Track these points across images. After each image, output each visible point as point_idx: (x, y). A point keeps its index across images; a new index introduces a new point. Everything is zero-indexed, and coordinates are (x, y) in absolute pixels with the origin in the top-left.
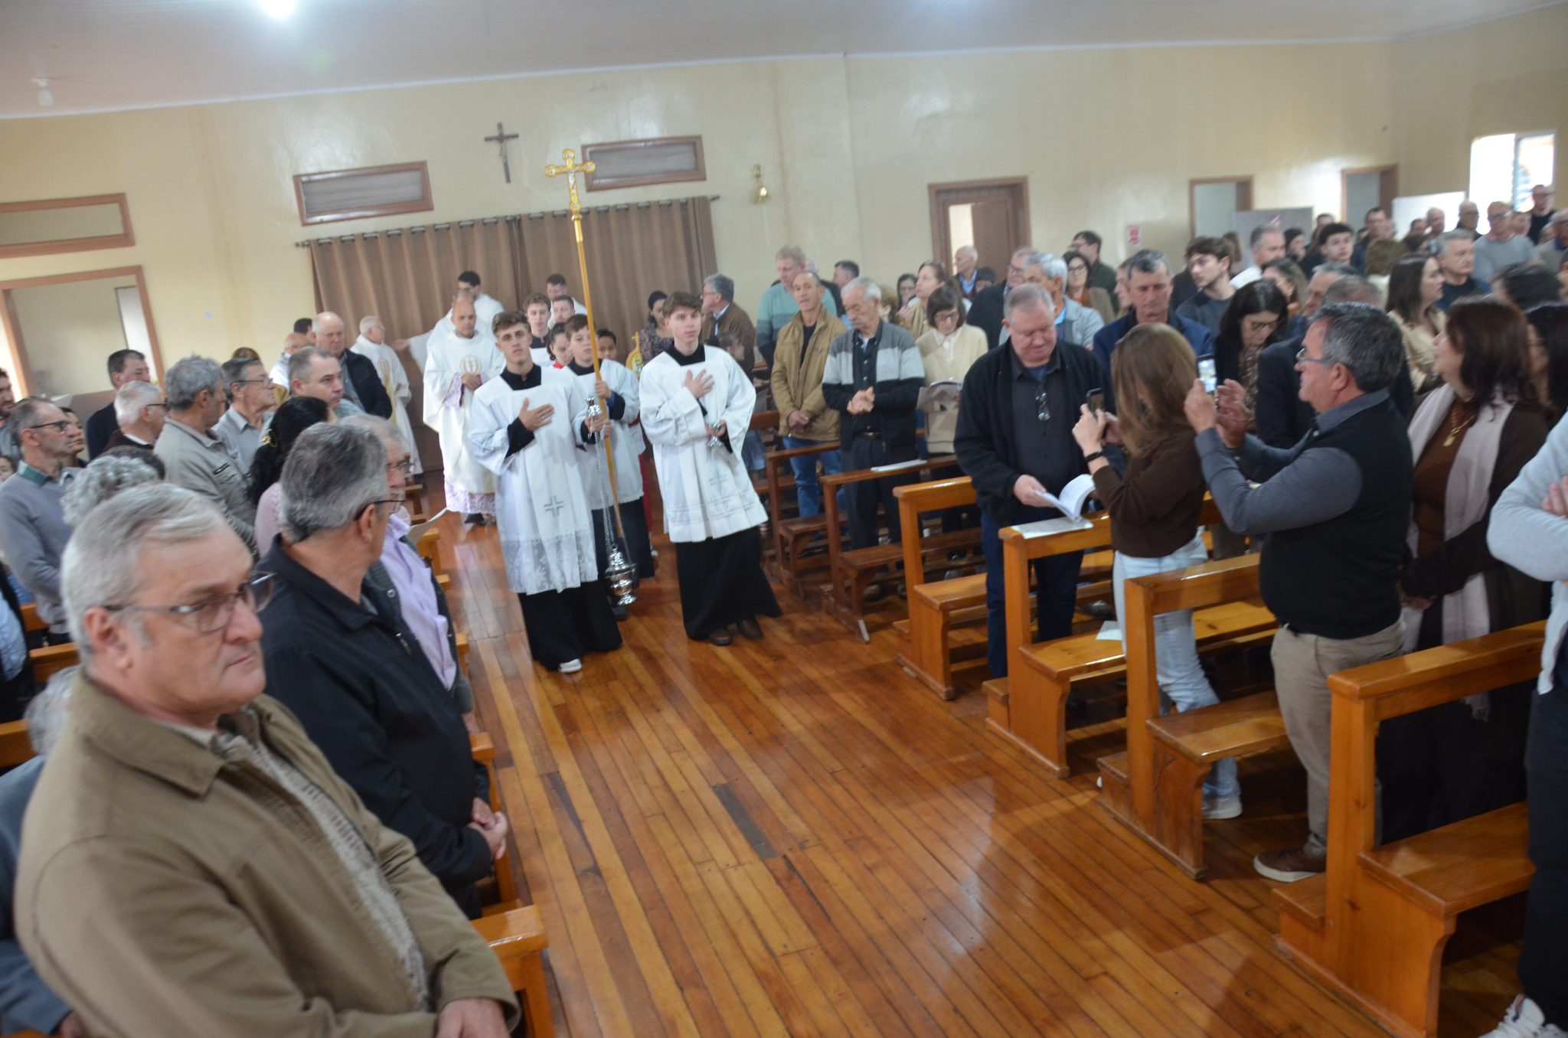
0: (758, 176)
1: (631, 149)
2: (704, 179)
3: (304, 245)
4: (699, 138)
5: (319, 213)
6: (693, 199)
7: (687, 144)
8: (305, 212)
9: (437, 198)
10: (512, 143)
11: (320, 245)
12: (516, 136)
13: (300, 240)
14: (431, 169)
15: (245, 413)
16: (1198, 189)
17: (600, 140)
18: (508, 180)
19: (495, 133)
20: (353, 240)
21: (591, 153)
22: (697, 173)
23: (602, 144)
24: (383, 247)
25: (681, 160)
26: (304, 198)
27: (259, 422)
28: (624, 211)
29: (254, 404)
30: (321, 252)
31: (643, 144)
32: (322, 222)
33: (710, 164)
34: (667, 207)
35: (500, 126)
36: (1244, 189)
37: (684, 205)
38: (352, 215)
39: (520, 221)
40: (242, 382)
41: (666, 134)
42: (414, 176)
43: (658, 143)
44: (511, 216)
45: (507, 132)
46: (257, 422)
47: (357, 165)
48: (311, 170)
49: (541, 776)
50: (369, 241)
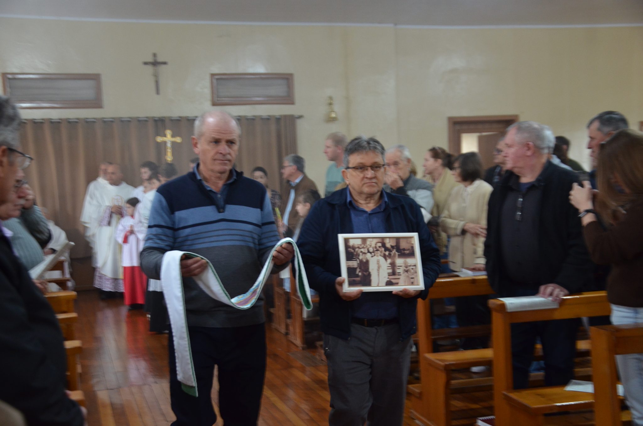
0: (330, 104)
1: (244, 79)
2: (293, 103)
6: (285, 117)
7: (283, 78)
9: (106, 100)
10: (162, 68)
12: (165, 63)
14: (104, 79)
17: (224, 71)
18: (158, 92)
19: (150, 59)
20: (43, 123)
21: (217, 79)
22: (289, 99)
23: (226, 74)
24: (64, 130)
25: (278, 90)
26: (9, 90)
31: (254, 76)
32: (21, 108)
33: (298, 93)
34: (266, 120)
35: (155, 55)
37: (278, 120)
38: (43, 105)
39: (164, 120)
41: (270, 71)
42: (91, 83)
43: (263, 76)
44: (157, 117)
45: (160, 59)
47: (51, 71)
48: (15, 70)
50: (55, 125)
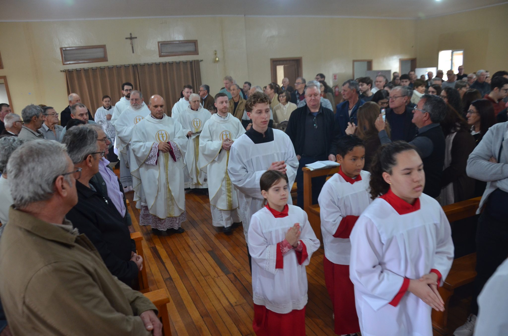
0: (216, 54)
1: (174, 43)
2: (198, 54)
3: (63, 71)
4: (197, 41)
5: (69, 61)
6: (194, 61)
7: (193, 42)
8: (64, 60)
9: (109, 57)
10: (135, 40)
11: (69, 71)
12: (136, 38)
13: (62, 70)
14: (107, 47)
15: (48, 126)
16: (355, 63)
17: (164, 40)
18: (133, 52)
19: (129, 36)
20: (81, 70)
21: (161, 44)
22: (196, 52)
23: (165, 42)
24: (91, 73)
25: (191, 48)
26: (63, 55)
27: (54, 129)
28: (171, 64)
29: (51, 122)
30: (69, 74)
31: (178, 42)
32: (70, 64)
33: (200, 49)
34: (185, 63)
35: (131, 34)
36: (369, 64)
37: (191, 62)
38: (80, 62)
39: (137, 66)
40: (46, 115)
41: (186, 39)
42: (102, 50)
43: (183, 42)
44: (134, 64)
45: (133, 36)
46: (52, 128)
47: (82, 45)
48: (66, 46)
49: (150, 248)
50: (86, 71)
